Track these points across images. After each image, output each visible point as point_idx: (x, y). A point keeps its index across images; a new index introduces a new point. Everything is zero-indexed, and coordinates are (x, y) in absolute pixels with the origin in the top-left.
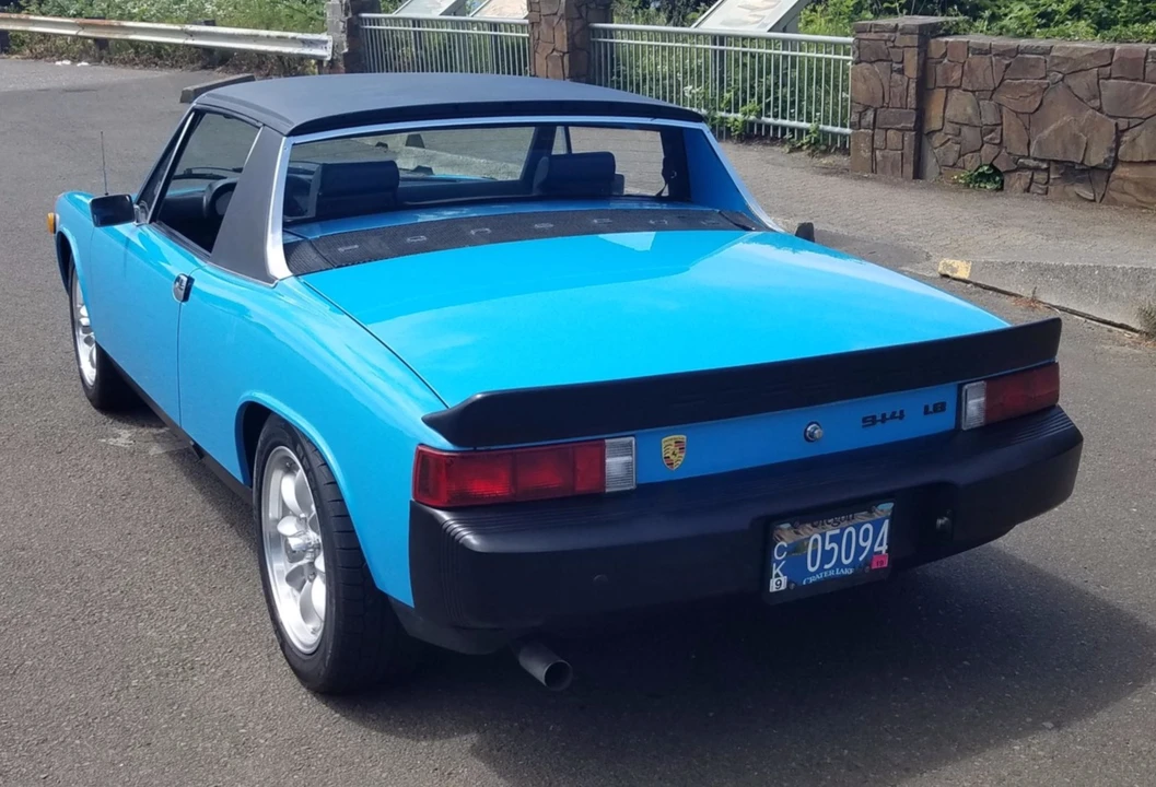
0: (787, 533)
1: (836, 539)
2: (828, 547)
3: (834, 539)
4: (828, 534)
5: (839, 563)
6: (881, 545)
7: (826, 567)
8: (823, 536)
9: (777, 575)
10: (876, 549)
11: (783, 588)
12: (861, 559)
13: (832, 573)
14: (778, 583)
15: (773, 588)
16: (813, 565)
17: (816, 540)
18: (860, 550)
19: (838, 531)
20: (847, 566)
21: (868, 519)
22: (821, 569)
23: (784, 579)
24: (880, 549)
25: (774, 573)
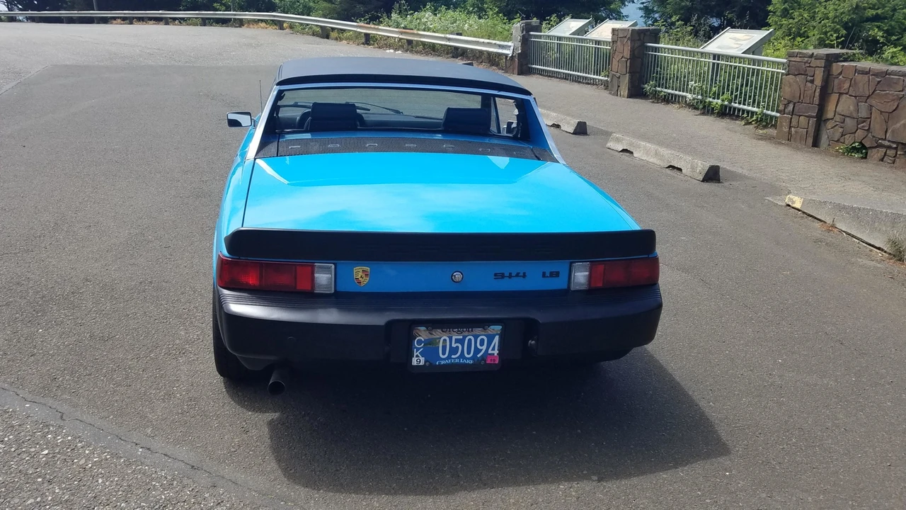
0: (423, 332)
1: (461, 342)
2: (454, 345)
3: (457, 341)
4: (454, 338)
5: (462, 355)
6: (493, 349)
7: (453, 356)
8: (451, 339)
9: (417, 356)
10: (490, 352)
11: (421, 364)
12: (478, 356)
13: (457, 361)
14: (418, 360)
15: (414, 362)
16: (444, 354)
17: (445, 340)
18: (477, 351)
19: (461, 337)
20: (469, 359)
21: (483, 333)
22: (449, 357)
23: (422, 360)
24: (493, 352)
25: (415, 354)
